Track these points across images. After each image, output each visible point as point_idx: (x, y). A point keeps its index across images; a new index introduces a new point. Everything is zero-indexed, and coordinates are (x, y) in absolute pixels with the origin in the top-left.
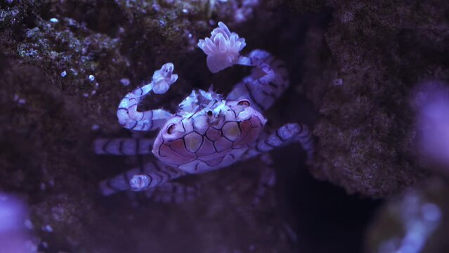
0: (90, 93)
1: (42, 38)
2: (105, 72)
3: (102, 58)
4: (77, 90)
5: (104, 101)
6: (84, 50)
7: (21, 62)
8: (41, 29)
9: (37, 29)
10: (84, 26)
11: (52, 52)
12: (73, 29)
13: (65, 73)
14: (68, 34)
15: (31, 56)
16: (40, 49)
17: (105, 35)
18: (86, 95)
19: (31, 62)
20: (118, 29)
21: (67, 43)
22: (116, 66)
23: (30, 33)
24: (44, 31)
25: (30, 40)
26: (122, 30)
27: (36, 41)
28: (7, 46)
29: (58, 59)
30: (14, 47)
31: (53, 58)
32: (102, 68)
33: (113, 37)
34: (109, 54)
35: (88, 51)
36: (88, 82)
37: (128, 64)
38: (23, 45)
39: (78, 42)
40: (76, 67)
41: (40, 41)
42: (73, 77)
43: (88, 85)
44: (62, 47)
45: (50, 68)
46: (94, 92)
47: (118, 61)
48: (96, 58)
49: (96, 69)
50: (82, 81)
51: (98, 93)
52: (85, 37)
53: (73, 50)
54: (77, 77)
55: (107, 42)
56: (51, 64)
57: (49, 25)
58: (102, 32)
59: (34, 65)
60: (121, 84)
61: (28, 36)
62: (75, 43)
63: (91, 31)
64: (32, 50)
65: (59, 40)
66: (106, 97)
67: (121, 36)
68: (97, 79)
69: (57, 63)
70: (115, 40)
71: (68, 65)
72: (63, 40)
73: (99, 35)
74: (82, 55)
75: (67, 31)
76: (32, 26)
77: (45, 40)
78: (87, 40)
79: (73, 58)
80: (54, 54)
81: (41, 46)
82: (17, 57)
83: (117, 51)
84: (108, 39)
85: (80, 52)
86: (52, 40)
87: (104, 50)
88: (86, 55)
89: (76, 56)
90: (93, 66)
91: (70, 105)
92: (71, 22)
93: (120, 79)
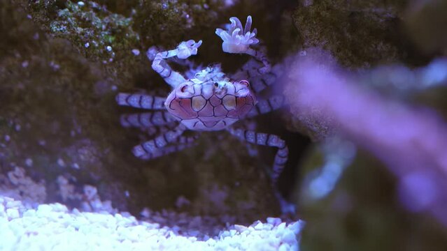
0: (108, 61)
1: (71, 17)
2: (120, 44)
3: (117, 33)
4: (98, 58)
5: (120, 66)
6: (104, 27)
7: (53, 35)
8: (70, 10)
9: (67, 10)
10: (104, 8)
11: (78, 28)
12: (96, 10)
13: (88, 44)
14: (92, 14)
15: (61, 31)
16: (69, 25)
17: (121, 15)
18: (105, 62)
19: (61, 36)
20: (131, 11)
21: (90, 21)
22: (129, 39)
23: (61, 13)
24: (73, 12)
25: (61, 18)
26: (134, 11)
27: (66, 19)
28: (42, 23)
29: (83, 34)
30: (47, 24)
31: (79, 32)
32: (118, 41)
33: (127, 16)
34: (124, 30)
35: (107, 27)
36: (106, 52)
37: (138, 38)
38: (56, 22)
39: (99, 21)
40: (97, 40)
41: (69, 19)
42: (94, 48)
43: (106, 53)
44: (86, 24)
45: (76, 40)
46: (111, 60)
47: (131, 36)
48: (113, 33)
49: (113, 42)
50: (102, 51)
51: (114, 61)
52: (105, 16)
53: (94, 26)
54: (97, 48)
55: (122, 21)
56: (77, 37)
57: (77, 7)
58: (118, 13)
59: (63, 37)
60: (133, 53)
61: (60, 15)
62: (97, 21)
63: (110, 12)
64: (62, 26)
65: (85, 19)
66: (121, 64)
67: (134, 16)
68: (114, 49)
69: (82, 37)
70: (129, 19)
71: (91, 38)
72: (87, 19)
73: (116, 15)
74: (102, 31)
75: (91, 12)
76: (63, 7)
77: (73, 18)
78: (106, 19)
79: (95, 33)
80: (80, 30)
81: (69, 23)
82: (50, 31)
83: (130, 28)
84: (123, 18)
85: (101, 29)
86: (78, 18)
87: (120, 27)
88: (105, 30)
89: (97, 31)
90: (111, 39)
91: (94, 70)
92: (94, 4)
93: (132, 49)
